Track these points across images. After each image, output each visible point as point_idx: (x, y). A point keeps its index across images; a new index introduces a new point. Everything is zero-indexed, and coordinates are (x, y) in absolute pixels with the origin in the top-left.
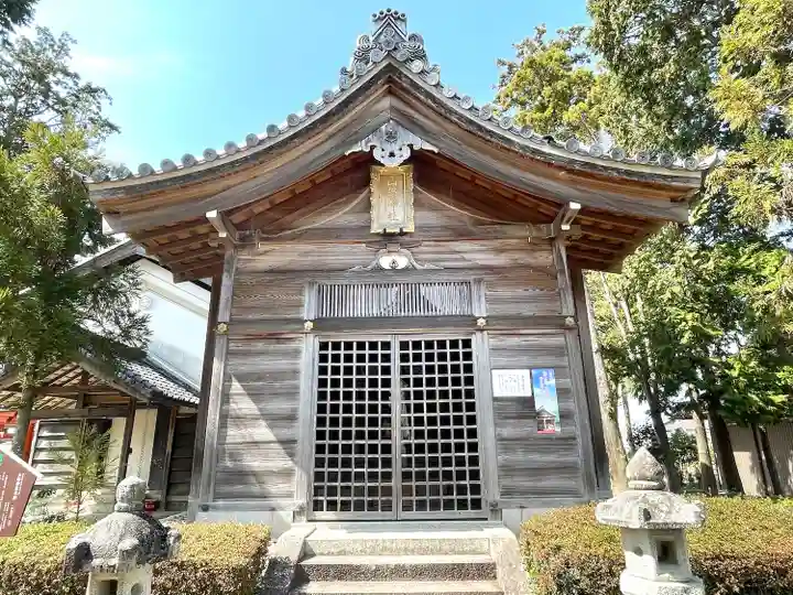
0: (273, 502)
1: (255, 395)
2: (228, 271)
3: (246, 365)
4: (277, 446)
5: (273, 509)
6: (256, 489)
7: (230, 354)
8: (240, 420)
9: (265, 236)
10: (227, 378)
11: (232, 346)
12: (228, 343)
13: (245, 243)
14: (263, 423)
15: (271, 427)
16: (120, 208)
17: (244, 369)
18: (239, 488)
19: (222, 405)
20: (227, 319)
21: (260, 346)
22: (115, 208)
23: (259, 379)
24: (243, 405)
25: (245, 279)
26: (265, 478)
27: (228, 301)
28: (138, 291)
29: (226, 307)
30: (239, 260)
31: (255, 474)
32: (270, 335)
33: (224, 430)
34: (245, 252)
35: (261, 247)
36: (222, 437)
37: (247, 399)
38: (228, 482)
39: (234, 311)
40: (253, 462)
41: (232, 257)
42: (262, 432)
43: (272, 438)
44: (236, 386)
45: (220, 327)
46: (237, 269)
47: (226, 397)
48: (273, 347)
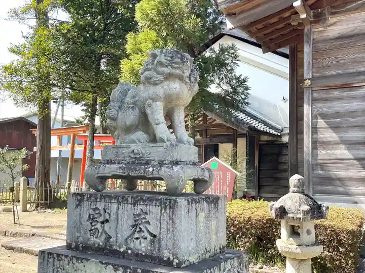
0: (356, 198)
1: (335, 128)
2: (308, 42)
3: (326, 108)
4: (355, 162)
5: (356, 203)
6: (341, 189)
7: (314, 100)
8: (326, 144)
9: (334, 11)
10: (314, 117)
11: (316, 95)
12: (312, 94)
13: (318, 18)
14: (343, 146)
15: (349, 149)
16: (237, 10)
17: (325, 110)
18: (330, 188)
19: (312, 135)
20: (310, 76)
21: (336, 93)
22: (233, 11)
23: (337, 117)
24: (328, 135)
25: (321, 46)
26: (348, 183)
27: (309, 63)
28: (237, 62)
29: (308, 68)
30: (314, 32)
31: (340, 179)
32: (343, 85)
33: (315, 151)
34: (319, 26)
35: (332, 20)
36: (315, 156)
37: (330, 130)
38: (321, 184)
39: (314, 70)
40: (339, 172)
41: (310, 31)
42: (342, 152)
43: (351, 156)
44: (321, 122)
45: (306, 82)
46: (313, 40)
47: (315, 130)
48: (346, 93)
